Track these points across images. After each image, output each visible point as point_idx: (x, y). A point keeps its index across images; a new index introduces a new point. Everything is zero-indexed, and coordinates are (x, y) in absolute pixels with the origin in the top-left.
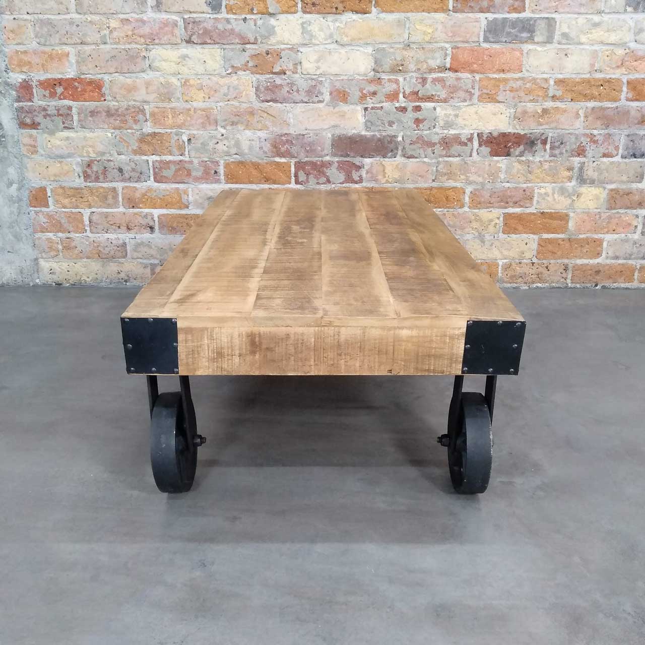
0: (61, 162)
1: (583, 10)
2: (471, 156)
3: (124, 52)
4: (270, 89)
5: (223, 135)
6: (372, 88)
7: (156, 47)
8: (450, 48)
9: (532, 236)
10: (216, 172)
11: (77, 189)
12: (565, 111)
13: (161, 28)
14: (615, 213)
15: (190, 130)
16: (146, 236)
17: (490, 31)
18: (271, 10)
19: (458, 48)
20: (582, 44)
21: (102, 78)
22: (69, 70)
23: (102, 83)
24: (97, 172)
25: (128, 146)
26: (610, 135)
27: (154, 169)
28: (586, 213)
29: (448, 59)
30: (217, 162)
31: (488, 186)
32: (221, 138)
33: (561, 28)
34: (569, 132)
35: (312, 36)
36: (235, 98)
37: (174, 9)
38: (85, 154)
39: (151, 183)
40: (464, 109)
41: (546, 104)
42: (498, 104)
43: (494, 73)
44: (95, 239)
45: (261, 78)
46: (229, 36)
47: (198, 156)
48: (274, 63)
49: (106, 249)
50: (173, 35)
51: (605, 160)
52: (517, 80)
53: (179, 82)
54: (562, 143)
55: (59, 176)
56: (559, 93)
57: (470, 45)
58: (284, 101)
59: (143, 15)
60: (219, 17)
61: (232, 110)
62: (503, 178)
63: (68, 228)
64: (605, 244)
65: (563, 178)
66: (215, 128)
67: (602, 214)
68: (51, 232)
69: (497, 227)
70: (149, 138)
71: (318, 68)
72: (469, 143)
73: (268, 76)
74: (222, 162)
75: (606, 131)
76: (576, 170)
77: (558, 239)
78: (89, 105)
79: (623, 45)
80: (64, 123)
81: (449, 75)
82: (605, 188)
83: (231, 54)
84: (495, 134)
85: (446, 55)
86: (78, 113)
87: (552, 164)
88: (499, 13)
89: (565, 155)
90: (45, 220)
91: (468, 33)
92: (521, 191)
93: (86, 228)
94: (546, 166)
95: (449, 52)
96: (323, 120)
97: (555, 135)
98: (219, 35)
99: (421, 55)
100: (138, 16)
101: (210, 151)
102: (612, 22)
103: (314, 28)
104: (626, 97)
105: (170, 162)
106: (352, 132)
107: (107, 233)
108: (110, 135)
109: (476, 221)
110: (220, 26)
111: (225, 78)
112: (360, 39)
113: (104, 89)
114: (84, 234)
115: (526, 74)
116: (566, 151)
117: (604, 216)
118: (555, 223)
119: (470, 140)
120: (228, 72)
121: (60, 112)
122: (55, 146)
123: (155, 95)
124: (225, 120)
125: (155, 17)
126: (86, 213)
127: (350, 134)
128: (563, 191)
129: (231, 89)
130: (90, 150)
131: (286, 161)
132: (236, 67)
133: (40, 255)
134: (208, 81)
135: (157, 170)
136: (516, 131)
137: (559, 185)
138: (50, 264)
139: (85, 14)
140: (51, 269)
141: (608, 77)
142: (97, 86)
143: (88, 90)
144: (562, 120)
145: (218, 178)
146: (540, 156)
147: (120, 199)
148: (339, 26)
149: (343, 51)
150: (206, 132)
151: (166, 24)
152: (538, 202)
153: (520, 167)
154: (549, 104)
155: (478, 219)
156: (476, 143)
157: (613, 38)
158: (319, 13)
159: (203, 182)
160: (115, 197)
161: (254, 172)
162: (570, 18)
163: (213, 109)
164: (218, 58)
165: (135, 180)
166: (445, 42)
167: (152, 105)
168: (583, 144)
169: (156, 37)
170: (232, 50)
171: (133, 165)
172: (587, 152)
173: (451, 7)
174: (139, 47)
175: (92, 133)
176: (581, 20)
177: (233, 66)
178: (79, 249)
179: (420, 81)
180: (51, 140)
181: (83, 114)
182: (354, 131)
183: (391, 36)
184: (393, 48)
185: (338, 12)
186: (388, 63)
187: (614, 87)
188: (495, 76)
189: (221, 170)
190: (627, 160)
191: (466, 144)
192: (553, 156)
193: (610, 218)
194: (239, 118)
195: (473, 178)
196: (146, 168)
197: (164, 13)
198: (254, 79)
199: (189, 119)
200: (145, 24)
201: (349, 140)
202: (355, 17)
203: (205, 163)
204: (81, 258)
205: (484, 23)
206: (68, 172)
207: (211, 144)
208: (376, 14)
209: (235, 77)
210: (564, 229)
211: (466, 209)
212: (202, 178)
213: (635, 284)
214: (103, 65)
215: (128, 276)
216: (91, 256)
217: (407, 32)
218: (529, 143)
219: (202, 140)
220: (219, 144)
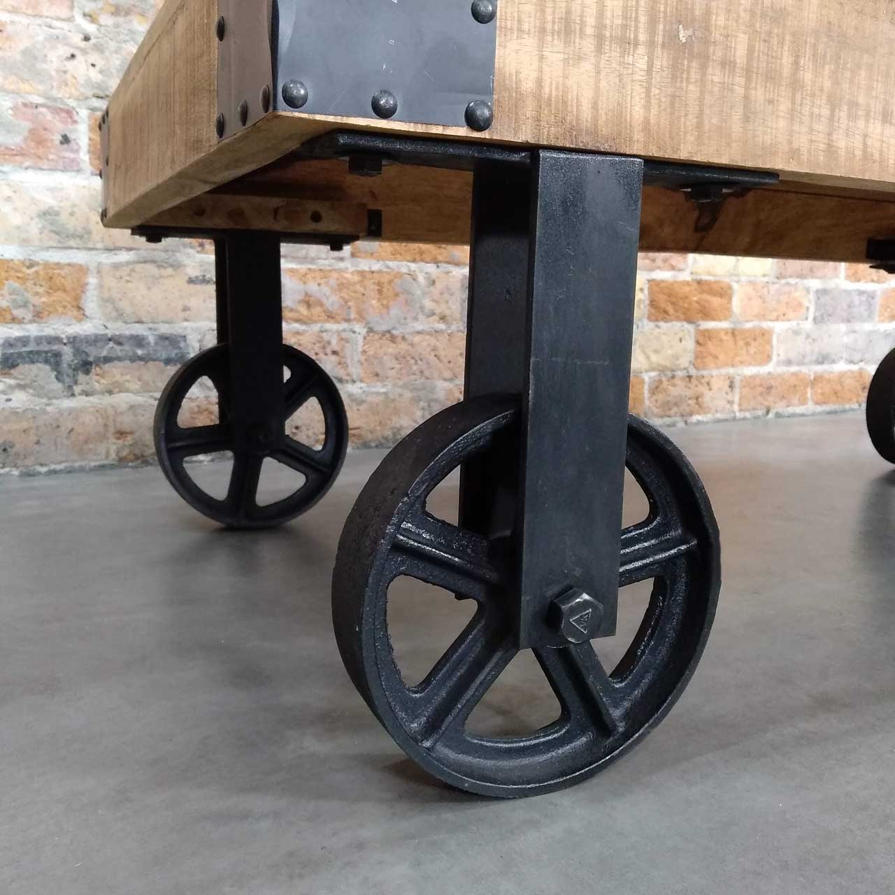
5: (87, 39)
9: (686, 325)
10: (66, 140)
14: (785, 285)
28: (752, 282)
30: (69, 113)
32: (83, 44)
47: (12, 87)
64: (775, 339)
66: (65, 13)
67: (771, 287)
74: (83, 113)
77: (720, 331)
101: (51, 77)
118: (716, 301)
145: (72, 156)
150: (39, 21)
159: (27, 164)
189: (82, 135)
193: (780, 293)
203: (35, 111)
207: (55, 56)
210: (726, 313)
212: (21, 153)
213: (810, 407)
219: (25, 44)
220: (74, 62)
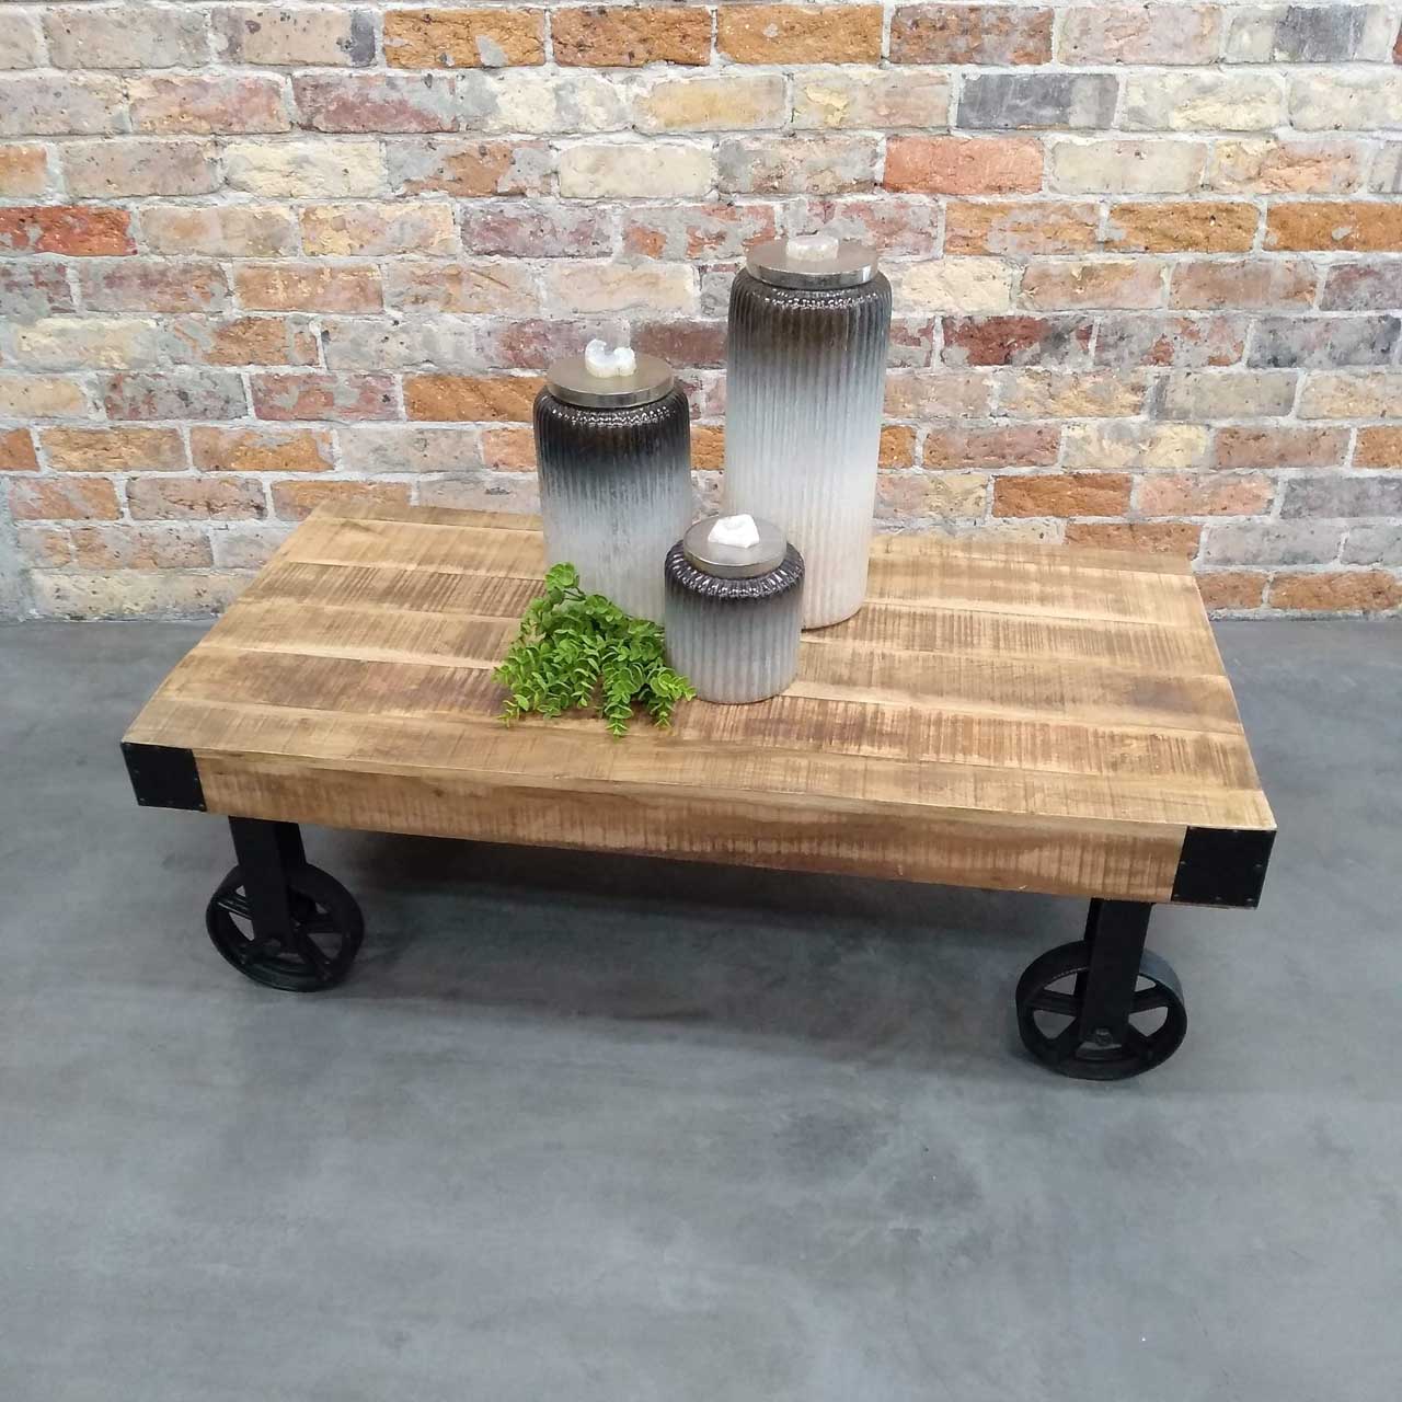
0: (53, 381)
1: (1178, 57)
2: (928, 364)
3: (165, 152)
4: (494, 229)
5: (396, 323)
6: (715, 225)
7: (237, 139)
8: (884, 142)
9: (1054, 519)
10: (387, 398)
11: (93, 433)
12: (1131, 272)
13: (242, 100)
14: (1229, 475)
15: (325, 313)
16: (251, 523)
17: (972, 105)
18: (485, 60)
19: (902, 139)
20: (1174, 130)
21: (124, 207)
22: (50, 190)
23: (124, 216)
24: (133, 399)
25: (194, 347)
26: (1224, 319)
27: (254, 393)
28: (1168, 475)
29: (880, 166)
30: (388, 378)
31: (965, 424)
32: (394, 328)
33: (1130, 97)
34: (1136, 314)
35: (579, 115)
36: (418, 247)
37: (270, 58)
38: (104, 364)
39: (250, 419)
40: (914, 269)
41: (1090, 255)
42: (987, 259)
43: (980, 193)
44: (143, 531)
45: (471, 205)
46: (396, 116)
47: (346, 366)
48: (499, 173)
49: (168, 549)
50: (272, 116)
51: (1212, 370)
52: (1030, 207)
53: (292, 213)
54: (1122, 338)
55: (54, 409)
56: (1118, 235)
57: (925, 135)
58: (525, 252)
59: (201, 71)
60: (372, 74)
61: (413, 273)
62: (994, 407)
63: (83, 509)
64: (1204, 537)
65: (1122, 406)
66: (377, 308)
67: (1201, 478)
68: (48, 518)
69: (982, 503)
70: (239, 330)
71: (596, 184)
72: (923, 339)
73: (488, 201)
74: (399, 377)
75: (1218, 314)
76: (1150, 392)
77: (1105, 526)
78: (101, 264)
79: (1265, 132)
80: (51, 300)
81: (881, 196)
82: (1209, 427)
83: (402, 155)
84: (980, 320)
85: (875, 155)
86: (81, 281)
87: (1099, 379)
88: (993, 65)
89: (1129, 361)
90: (35, 495)
91: (923, 109)
92: (1034, 435)
93: (123, 509)
94: (1087, 384)
95: (882, 148)
96: (612, 293)
97: (1108, 321)
98: (374, 113)
99: (819, 154)
100: (190, 73)
101: (372, 356)
102: (1241, 83)
103: (583, 99)
104: (1264, 243)
105: (287, 378)
106: (672, 317)
107: (167, 518)
108: (152, 324)
109: (938, 493)
110: (375, 95)
111: (393, 207)
112: (687, 122)
113: (130, 231)
114: (120, 521)
115: (1050, 196)
116: (1131, 353)
117: (1204, 481)
118: (1103, 495)
119: (927, 331)
120: (398, 193)
121: (41, 279)
122: (38, 349)
123: (242, 242)
124: (402, 293)
125: (228, 75)
126: (120, 479)
127: (670, 321)
128: (1120, 434)
129: (408, 229)
130: (114, 355)
131: (535, 375)
132: (414, 182)
133: (32, 564)
134: (358, 212)
135: (260, 395)
136: (1025, 313)
137: (1114, 421)
138: (56, 579)
139: (71, 69)
140: (58, 590)
141: (1226, 200)
142: (114, 223)
143: (95, 232)
144: (1126, 291)
145: (392, 409)
146: (1076, 364)
147: (188, 452)
148: (637, 96)
149: (648, 146)
150: (359, 317)
151: (255, 90)
152: (1067, 455)
153: (1031, 386)
154: (1096, 258)
155: (941, 489)
156: (939, 339)
157: (1242, 117)
158: (592, 65)
159: (361, 417)
160: (178, 448)
161: (471, 398)
162: (1149, 75)
163: (372, 271)
164: (375, 163)
165: (217, 414)
166: (873, 128)
167: (239, 262)
168: (1167, 340)
169: (234, 120)
170: (406, 145)
171: (208, 384)
172: (1174, 356)
173: (886, 54)
174: (200, 140)
175: (114, 322)
176: (1175, 78)
177: (408, 181)
178: (112, 549)
179: (820, 209)
180: (28, 335)
181: (90, 284)
182: (677, 315)
183: (754, 115)
184: (757, 139)
185: (635, 62)
186: (748, 174)
187: (1239, 221)
188: (982, 199)
189: (399, 394)
190: (1260, 371)
191: (917, 342)
192: (1101, 363)
193: (1218, 485)
194: (428, 290)
195: (930, 408)
196: (239, 391)
197: (246, 66)
198: (458, 207)
199: (320, 291)
200: (206, 91)
201: (668, 334)
202: (674, 73)
203: (363, 380)
204: (118, 567)
205: (958, 89)
206: (72, 400)
207: (373, 344)
208: (719, 67)
209: (415, 204)
210: (1119, 507)
211: (917, 469)
212: (357, 410)
213: (1263, 611)
214: (122, 179)
215: (219, 601)
216: (138, 562)
217: (789, 107)
218: (1053, 338)
219: (352, 335)
220: (389, 343)
